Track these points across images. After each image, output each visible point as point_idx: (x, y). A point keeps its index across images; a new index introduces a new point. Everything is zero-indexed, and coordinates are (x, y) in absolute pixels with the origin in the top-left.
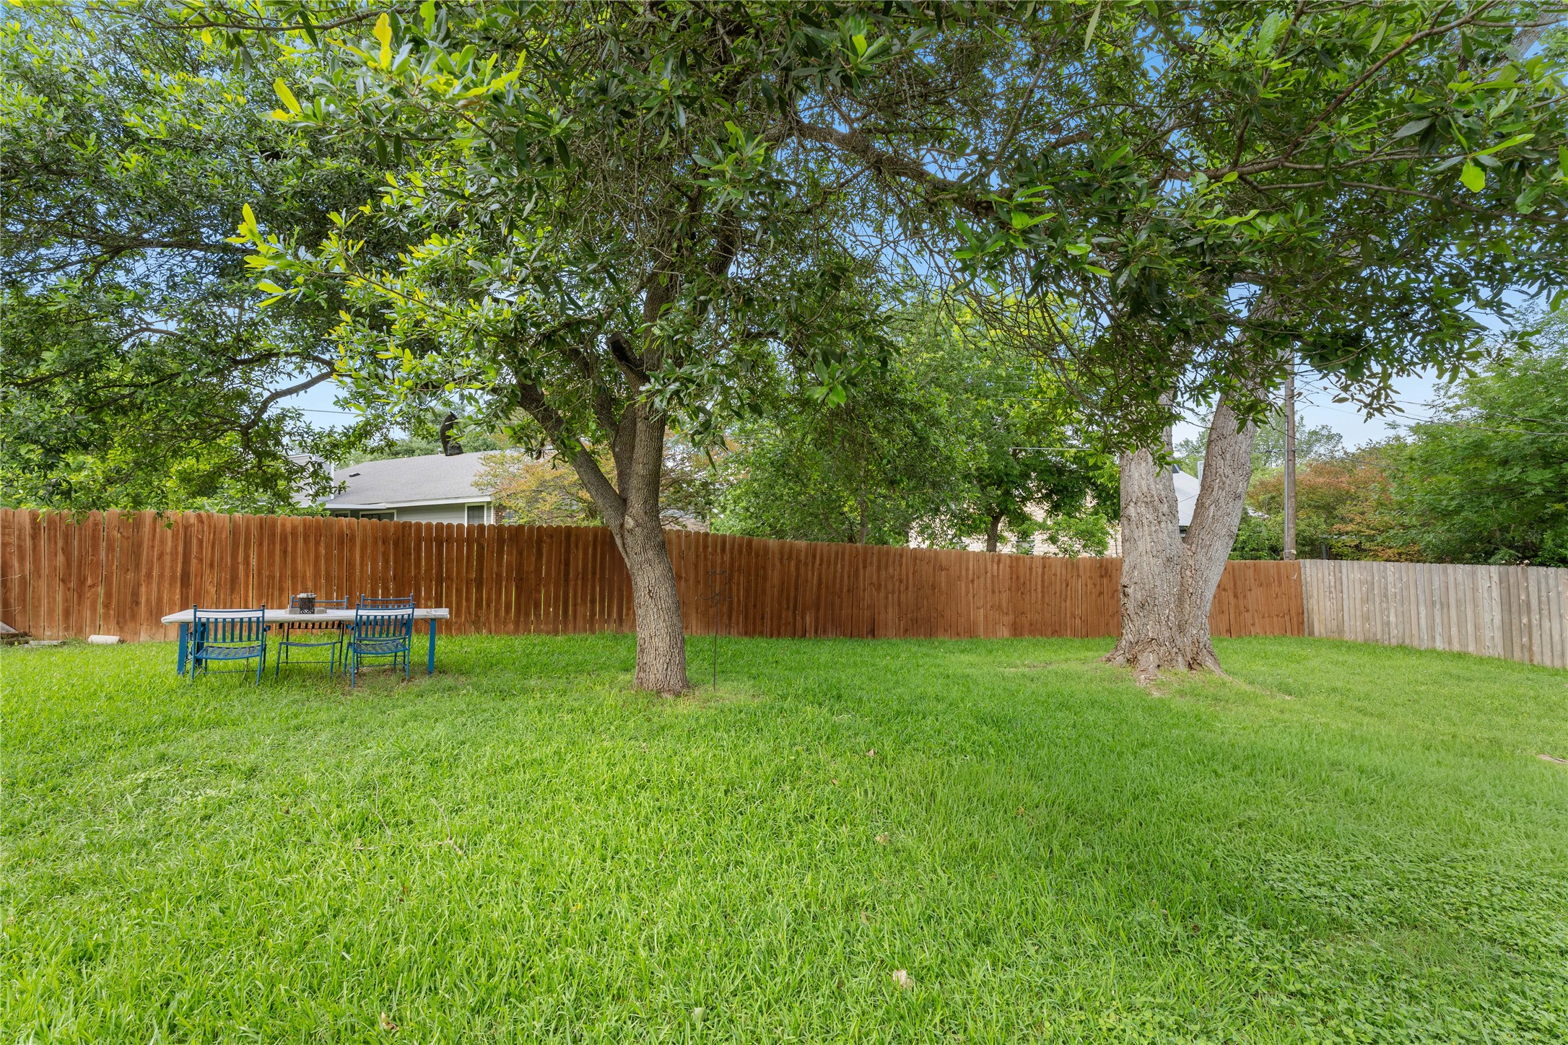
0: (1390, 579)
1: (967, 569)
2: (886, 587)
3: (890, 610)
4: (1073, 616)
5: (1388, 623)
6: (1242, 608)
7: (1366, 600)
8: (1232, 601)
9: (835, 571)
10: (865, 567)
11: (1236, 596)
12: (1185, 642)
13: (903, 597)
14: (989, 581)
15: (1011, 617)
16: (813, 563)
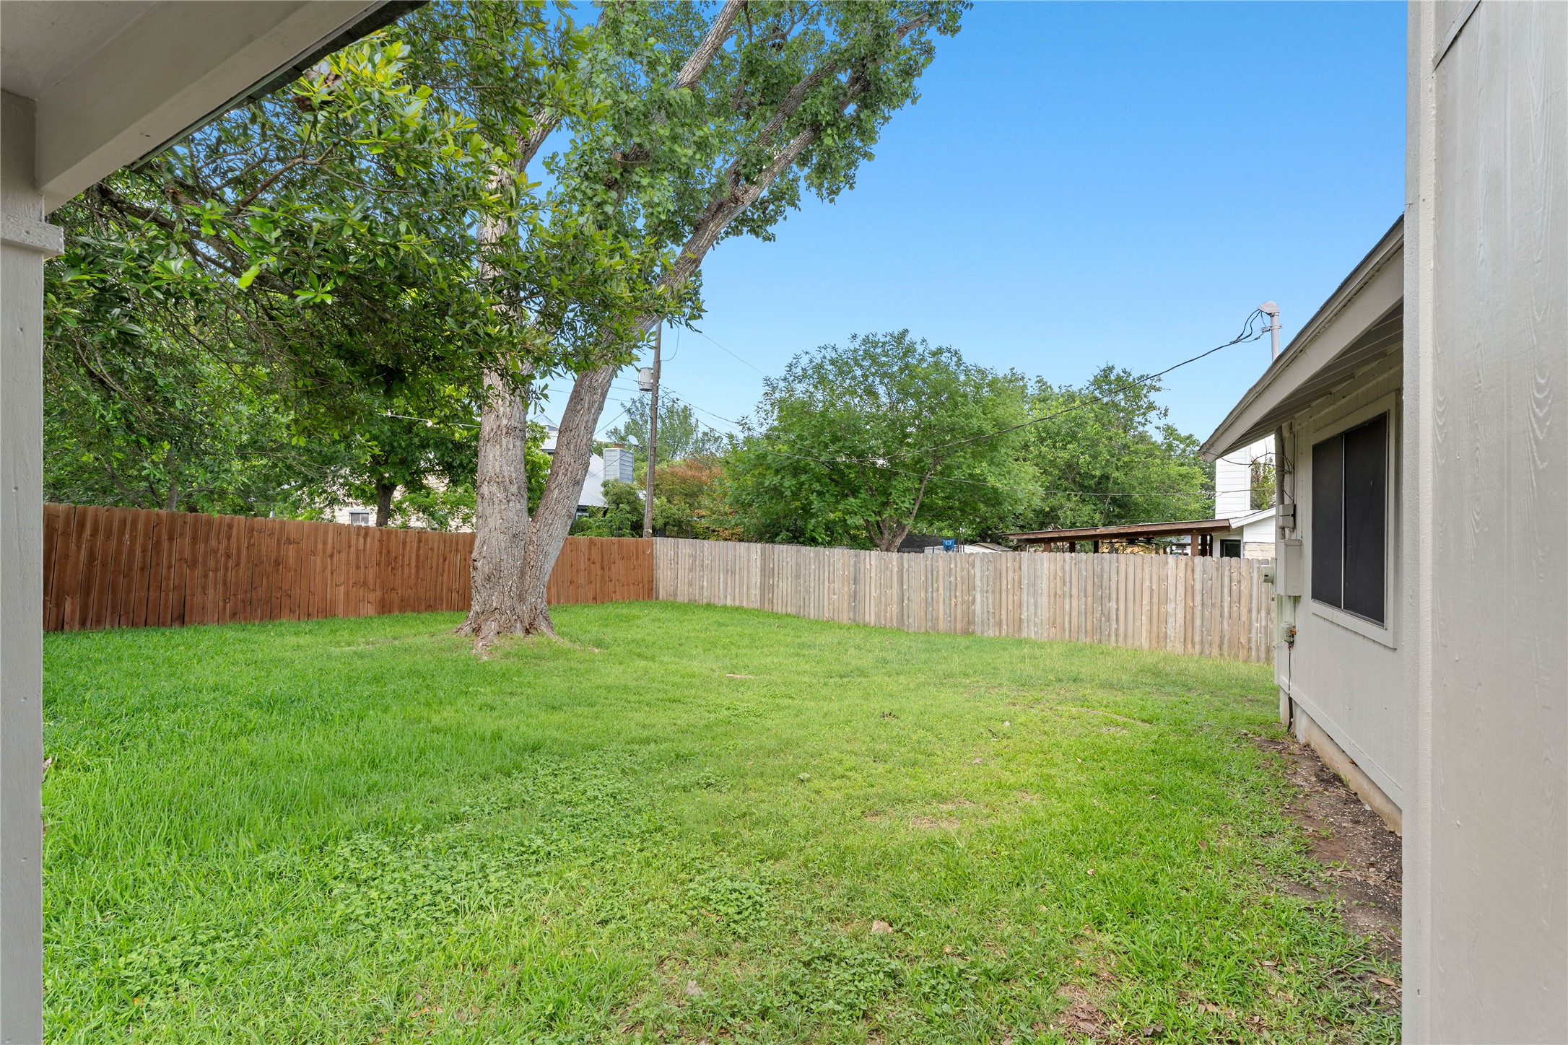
0: (706, 554)
1: (325, 543)
2: (205, 563)
3: (210, 591)
4: (450, 590)
5: (703, 587)
6: (607, 579)
7: (692, 570)
8: (599, 572)
9: (120, 542)
10: (171, 539)
11: (602, 568)
12: (524, 610)
13: (231, 575)
14: (353, 556)
15: (379, 593)
16: (80, 534)
